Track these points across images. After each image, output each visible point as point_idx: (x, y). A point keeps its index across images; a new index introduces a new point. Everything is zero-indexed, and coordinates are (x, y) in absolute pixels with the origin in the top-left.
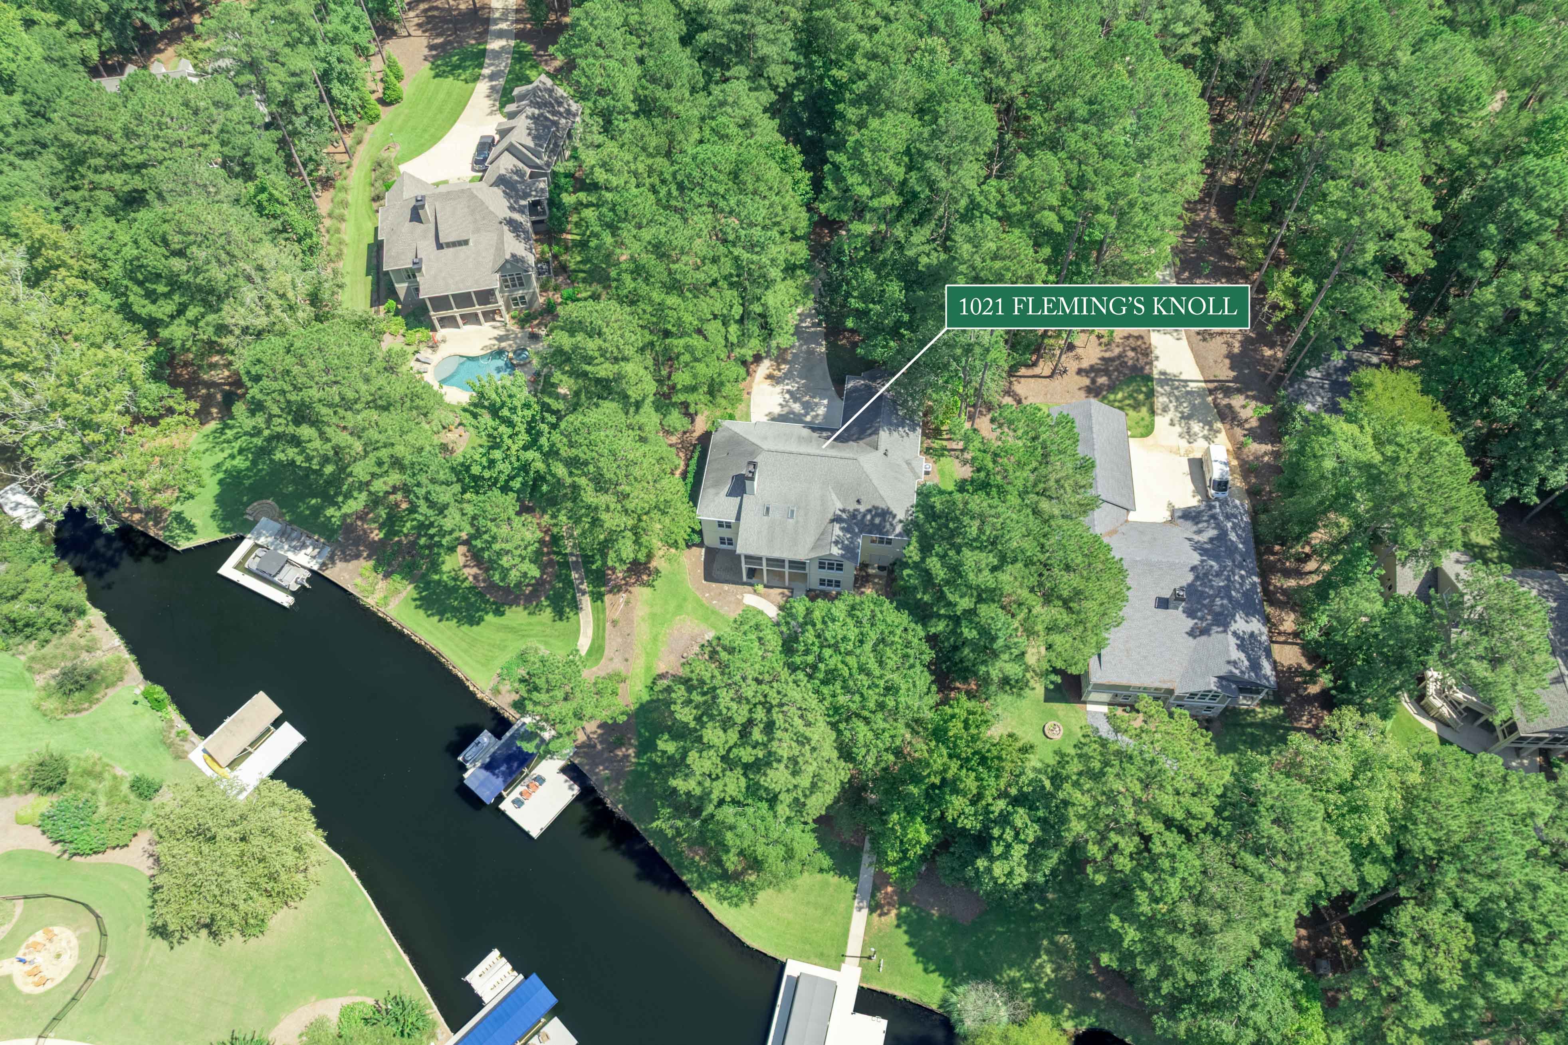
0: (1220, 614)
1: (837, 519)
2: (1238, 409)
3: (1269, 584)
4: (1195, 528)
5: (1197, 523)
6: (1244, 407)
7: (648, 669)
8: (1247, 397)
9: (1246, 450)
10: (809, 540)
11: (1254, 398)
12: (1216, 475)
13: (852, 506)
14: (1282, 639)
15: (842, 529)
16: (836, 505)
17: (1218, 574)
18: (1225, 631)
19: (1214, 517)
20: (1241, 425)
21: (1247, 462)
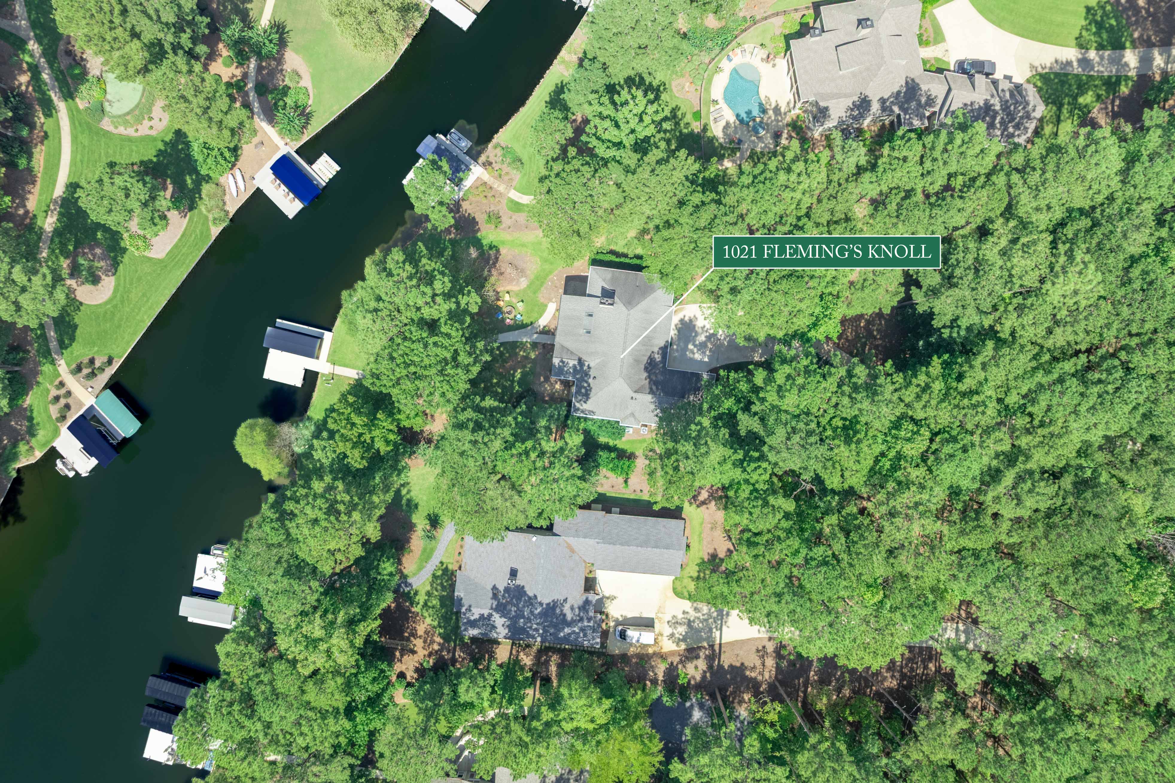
0: (505, 608)
1: (580, 361)
2: (695, 662)
3: (554, 653)
4: (576, 606)
5: (579, 608)
6: (696, 667)
7: (503, 243)
8: (705, 672)
9: (659, 661)
10: (568, 344)
11: (704, 677)
12: (630, 633)
13: (592, 373)
14: (514, 652)
15: (574, 366)
16: (591, 362)
17: (532, 612)
18: (492, 608)
19: (581, 620)
20: (681, 661)
21: (649, 659)
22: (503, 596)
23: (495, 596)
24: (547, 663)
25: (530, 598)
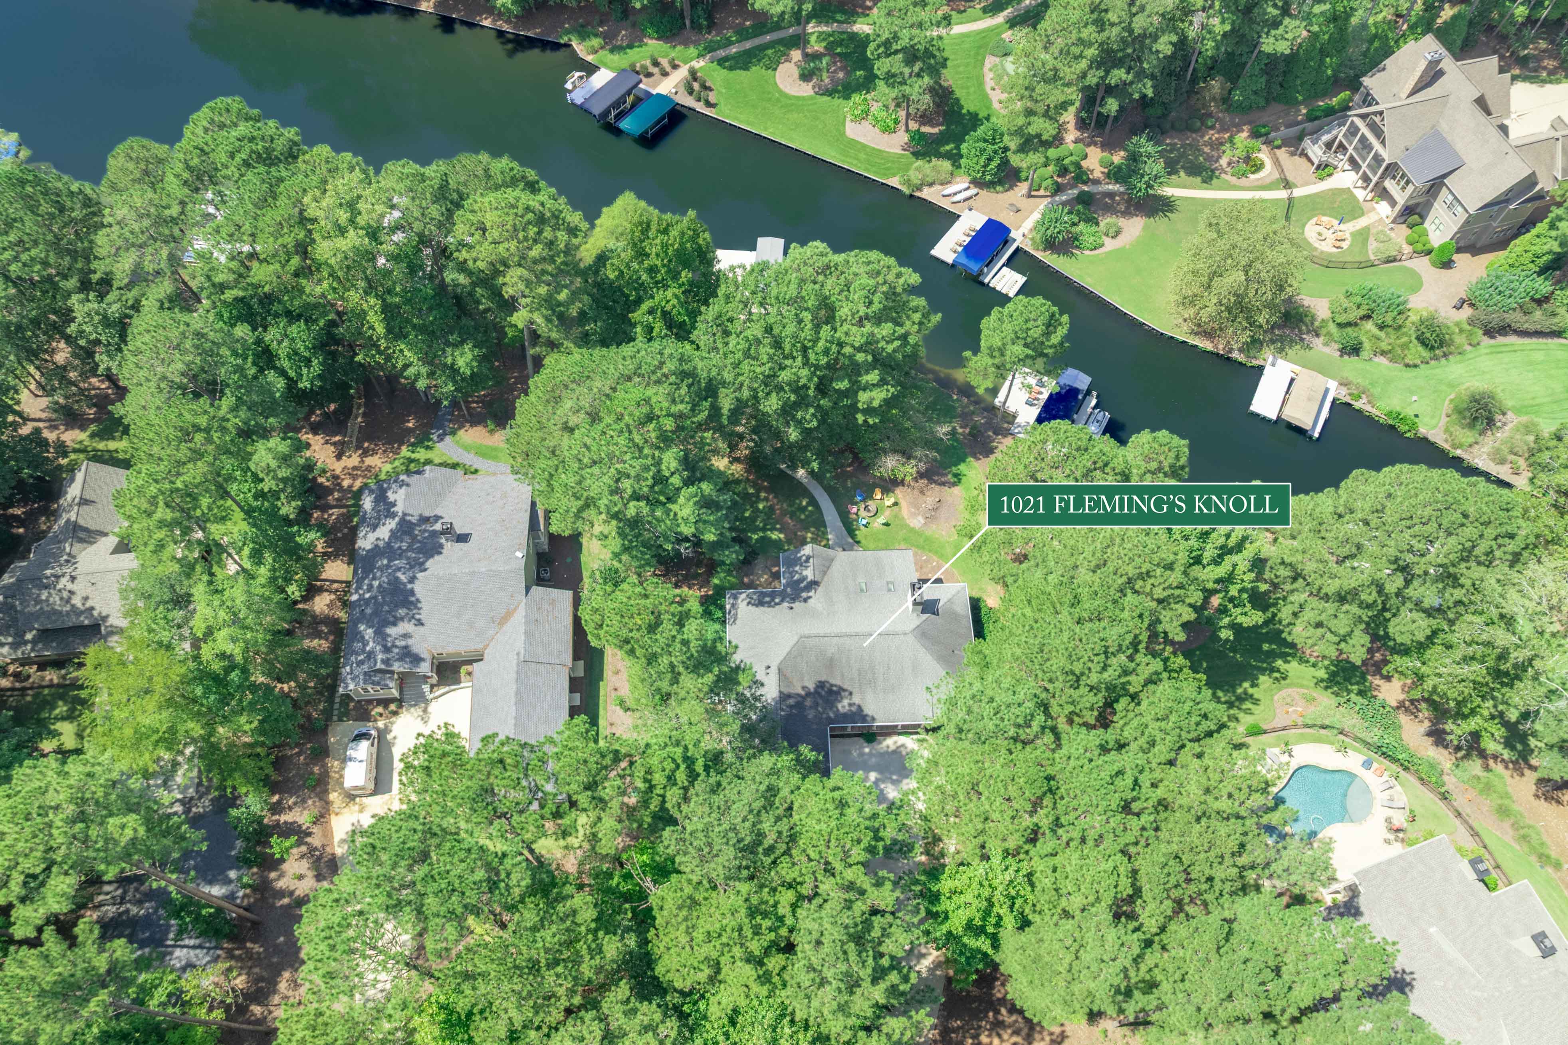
0: (405, 533)
1: (814, 584)
2: (310, 874)
3: (333, 642)
6: (301, 877)
8: (291, 893)
9: (316, 812)
10: (836, 567)
11: (282, 894)
12: (364, 744)
13: (797, 605)
14: (335, 586)
15: (804, 578)
16: (817, 599)
17: (399, 569)
18: (405, 514)
19: (387, 649)
20: (312, 849)
21: (317, 795)
22: (425, 531)
23: (425, 520)
24: (318, 635)
25: (423, 563)
